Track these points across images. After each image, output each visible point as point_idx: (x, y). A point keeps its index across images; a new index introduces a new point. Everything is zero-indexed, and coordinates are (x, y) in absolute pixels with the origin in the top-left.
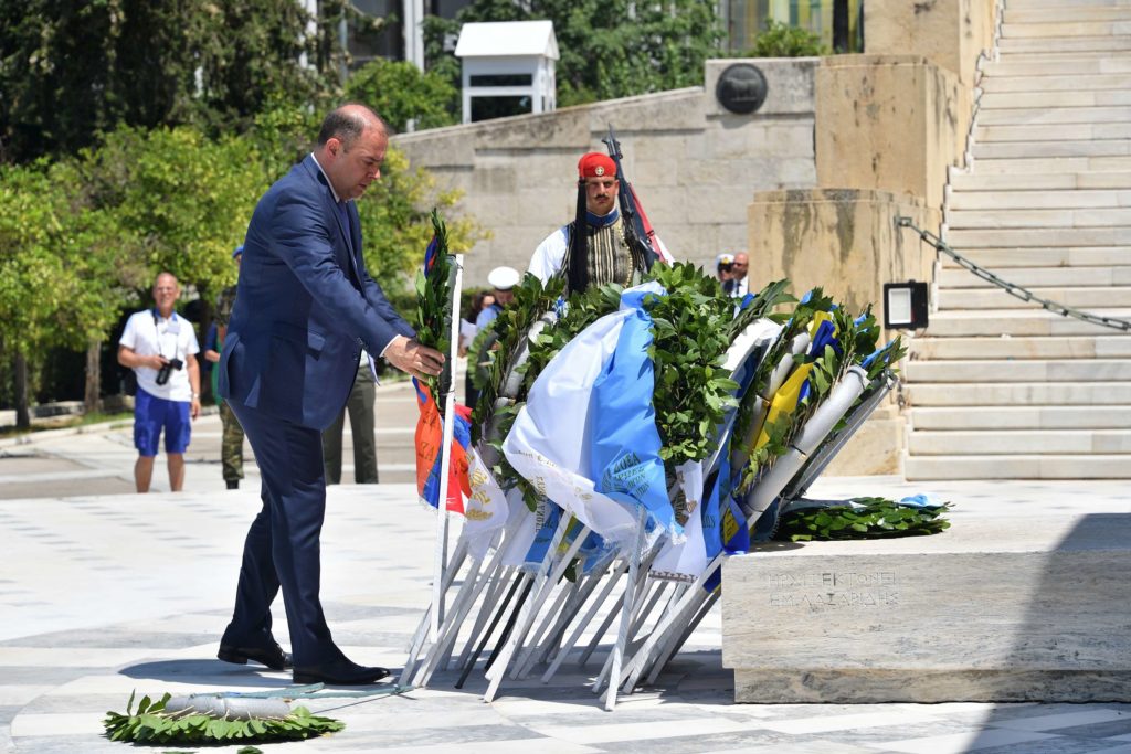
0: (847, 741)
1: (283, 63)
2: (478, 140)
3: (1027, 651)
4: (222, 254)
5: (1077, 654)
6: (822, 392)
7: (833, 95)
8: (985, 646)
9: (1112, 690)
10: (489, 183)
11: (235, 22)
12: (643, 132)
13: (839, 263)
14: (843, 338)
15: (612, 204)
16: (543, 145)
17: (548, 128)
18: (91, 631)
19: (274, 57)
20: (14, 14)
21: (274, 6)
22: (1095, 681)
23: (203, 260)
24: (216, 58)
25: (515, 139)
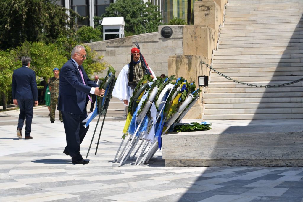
0: (189, 174)
1: (62, 27)
2: (107, 44)
3: (228, 155)
4: (49, 70)
5: (238, 155)
6: (184, 100)
7: (187, 34)
8: (219, 154)
9: (246, 163)
10: (110, 54)
11: (52, 18)
12: (144, 42)
13: (188, 72)
14: (188, 88)
15: (139, 59)
16: (122, 45)
17: (123, 41)
18: (24, 153)
19: (60, 26)
20: (1, 16)
21: (61, 14)
22: (242, 161)
23: (45, 72)
24: (47, 26)
25: (115, 44)
